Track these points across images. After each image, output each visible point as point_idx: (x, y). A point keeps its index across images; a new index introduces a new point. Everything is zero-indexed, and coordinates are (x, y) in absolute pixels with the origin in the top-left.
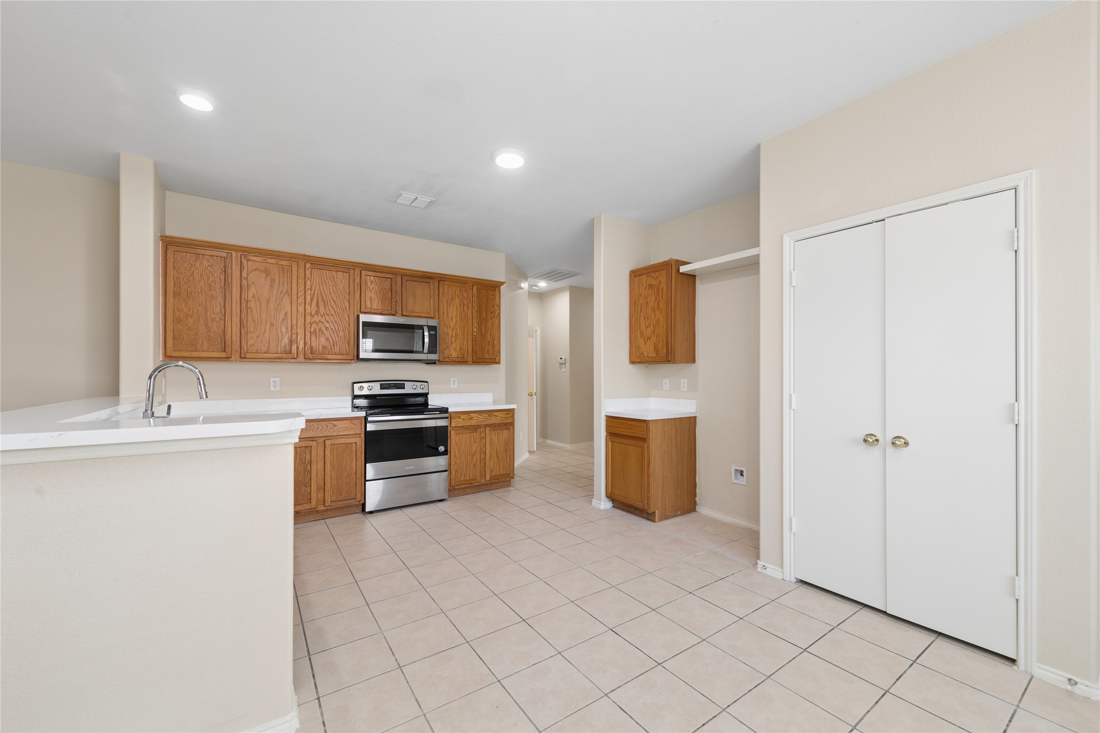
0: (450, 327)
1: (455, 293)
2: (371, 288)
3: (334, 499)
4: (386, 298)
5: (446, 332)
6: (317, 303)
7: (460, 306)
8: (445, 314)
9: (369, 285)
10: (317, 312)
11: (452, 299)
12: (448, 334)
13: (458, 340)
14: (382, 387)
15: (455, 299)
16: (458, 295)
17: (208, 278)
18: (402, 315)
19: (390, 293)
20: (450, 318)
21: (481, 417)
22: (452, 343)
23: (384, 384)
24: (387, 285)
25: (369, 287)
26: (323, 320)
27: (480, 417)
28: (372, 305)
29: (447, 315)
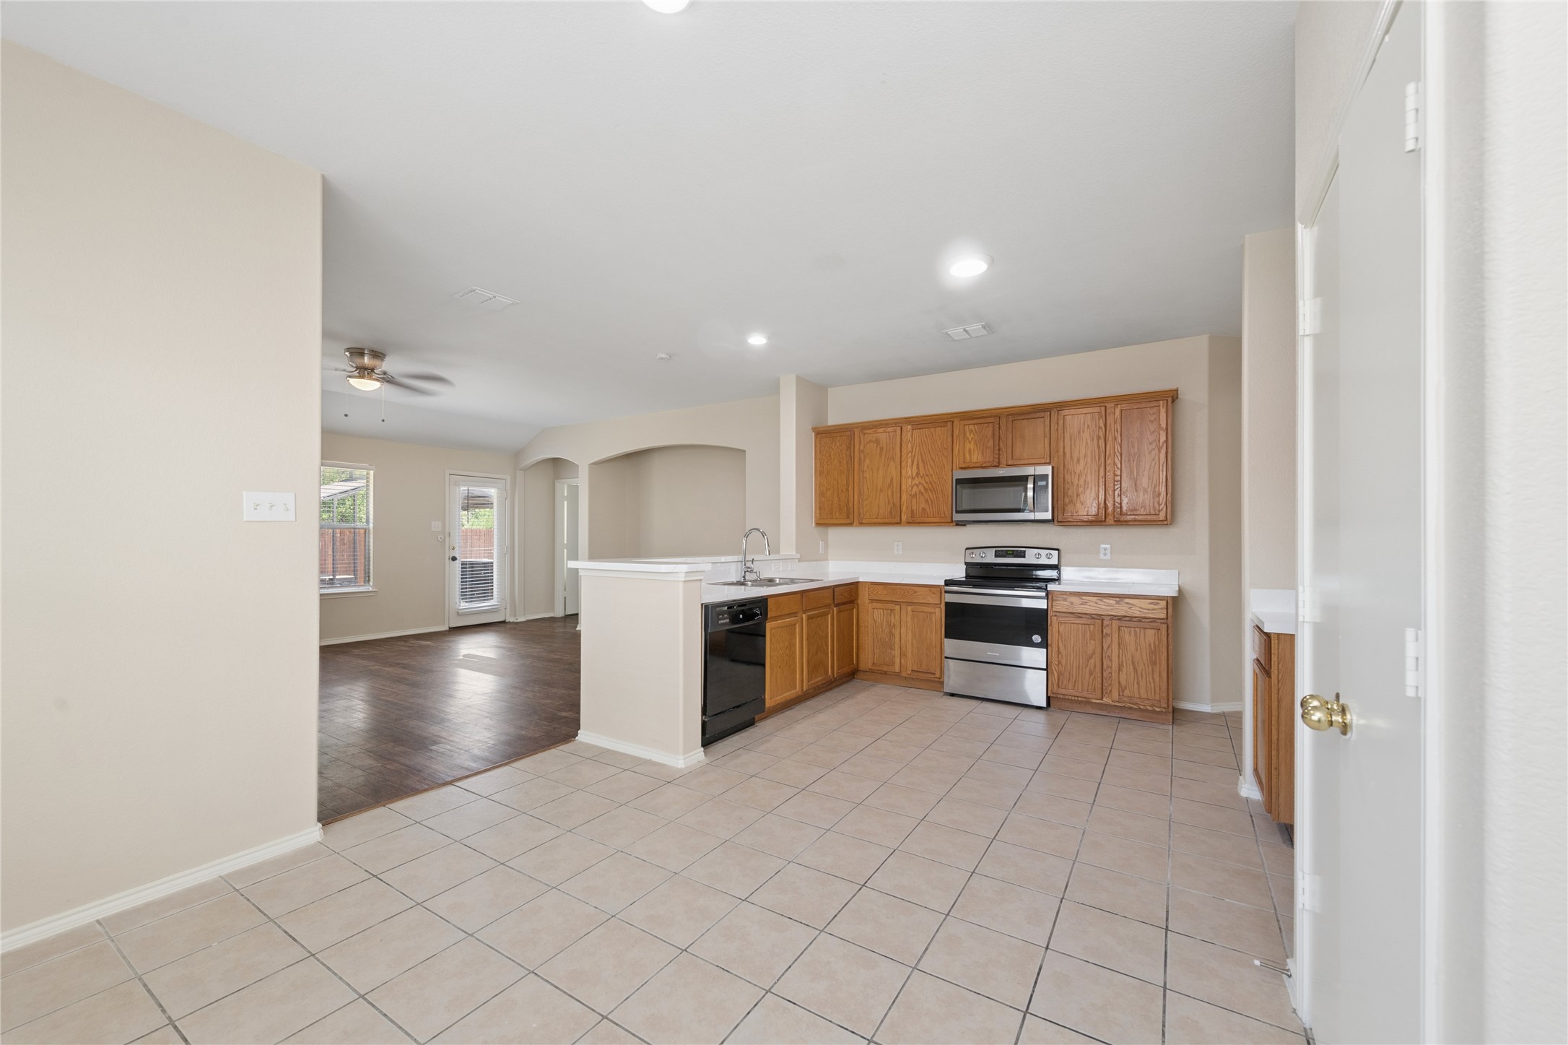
0: (1075, 473)
1: (1084, 424)
2: (970, 439)
3: (915, 668)
4: (987, 448)
5: (1069, 481)
6: (918, 465)
7: (1093, 440)
8: (1068, 455)
9: (968, 435)
10: (918, 474)
11: (1079, 432)
12: (1072, 483)
13: (1089, 489)
14: (997, 555)
15: (1083, 432)
16: (1088, 426)
17: (839, 455)
18: (1007, 465)
19: (992, 440)
20: (1075, 460)
21: (1101, 603)
22: (1078, 495)
23: (999, 551)
24: (988, 431)
25: (968, 439)
26: (923, 482)
27: (1099, 602)
28: (971, 458)
29: (1071, 456)
